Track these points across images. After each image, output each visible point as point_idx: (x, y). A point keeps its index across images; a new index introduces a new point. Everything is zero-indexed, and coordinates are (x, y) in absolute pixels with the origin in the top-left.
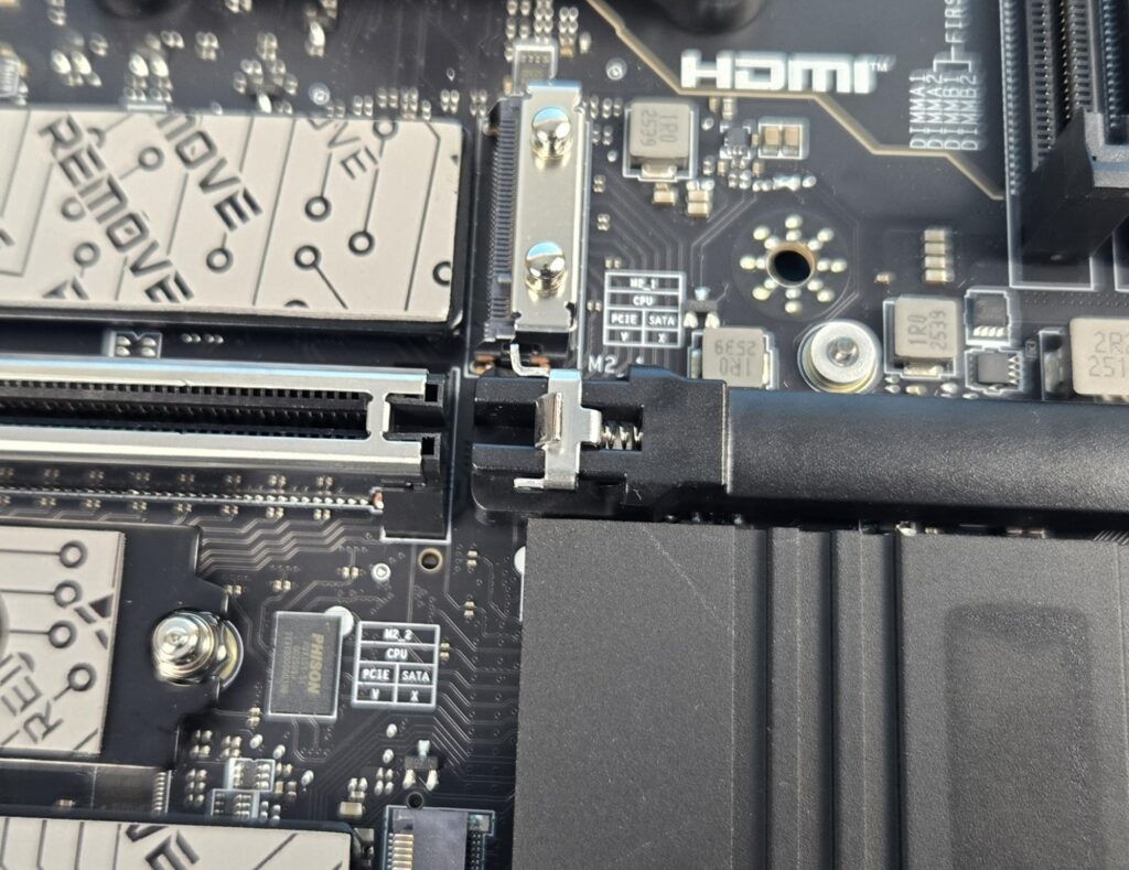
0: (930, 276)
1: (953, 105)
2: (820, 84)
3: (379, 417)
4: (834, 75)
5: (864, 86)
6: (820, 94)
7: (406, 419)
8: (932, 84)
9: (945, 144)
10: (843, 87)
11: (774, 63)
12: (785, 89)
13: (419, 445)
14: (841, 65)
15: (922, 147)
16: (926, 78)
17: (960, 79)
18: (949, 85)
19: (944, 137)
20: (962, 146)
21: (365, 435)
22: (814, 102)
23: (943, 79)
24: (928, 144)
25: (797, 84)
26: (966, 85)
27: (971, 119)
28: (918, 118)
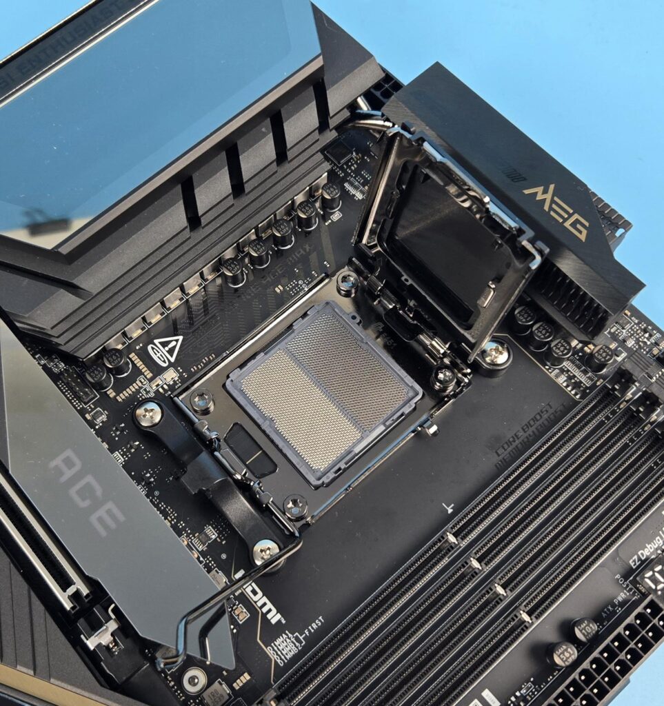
0: (235, 685)
1: (289, 648)
2: (265, 610)
3: (71, 590)
4: (270, 610)
5: (273, 621)
6: (262, 612)
7: (76, 596)
8: (290, 639)
9: (275, 656)
10: (269, 616)
11: (260, 593)
12: (256, 602)
13: (72, 605)
14: (274, 611)
15: (269, 651)
16: (290, 635)
17: (297, 644)
18: (293, 642)
19: (277, 654)
20: (279, 661)
21: (65, 591)
22: (259, 612)
23: (293, 640)
24: (272, 652)
25: (259, 604)
26: (297, 648)
27: (288, 657)
28: (277, 643)
